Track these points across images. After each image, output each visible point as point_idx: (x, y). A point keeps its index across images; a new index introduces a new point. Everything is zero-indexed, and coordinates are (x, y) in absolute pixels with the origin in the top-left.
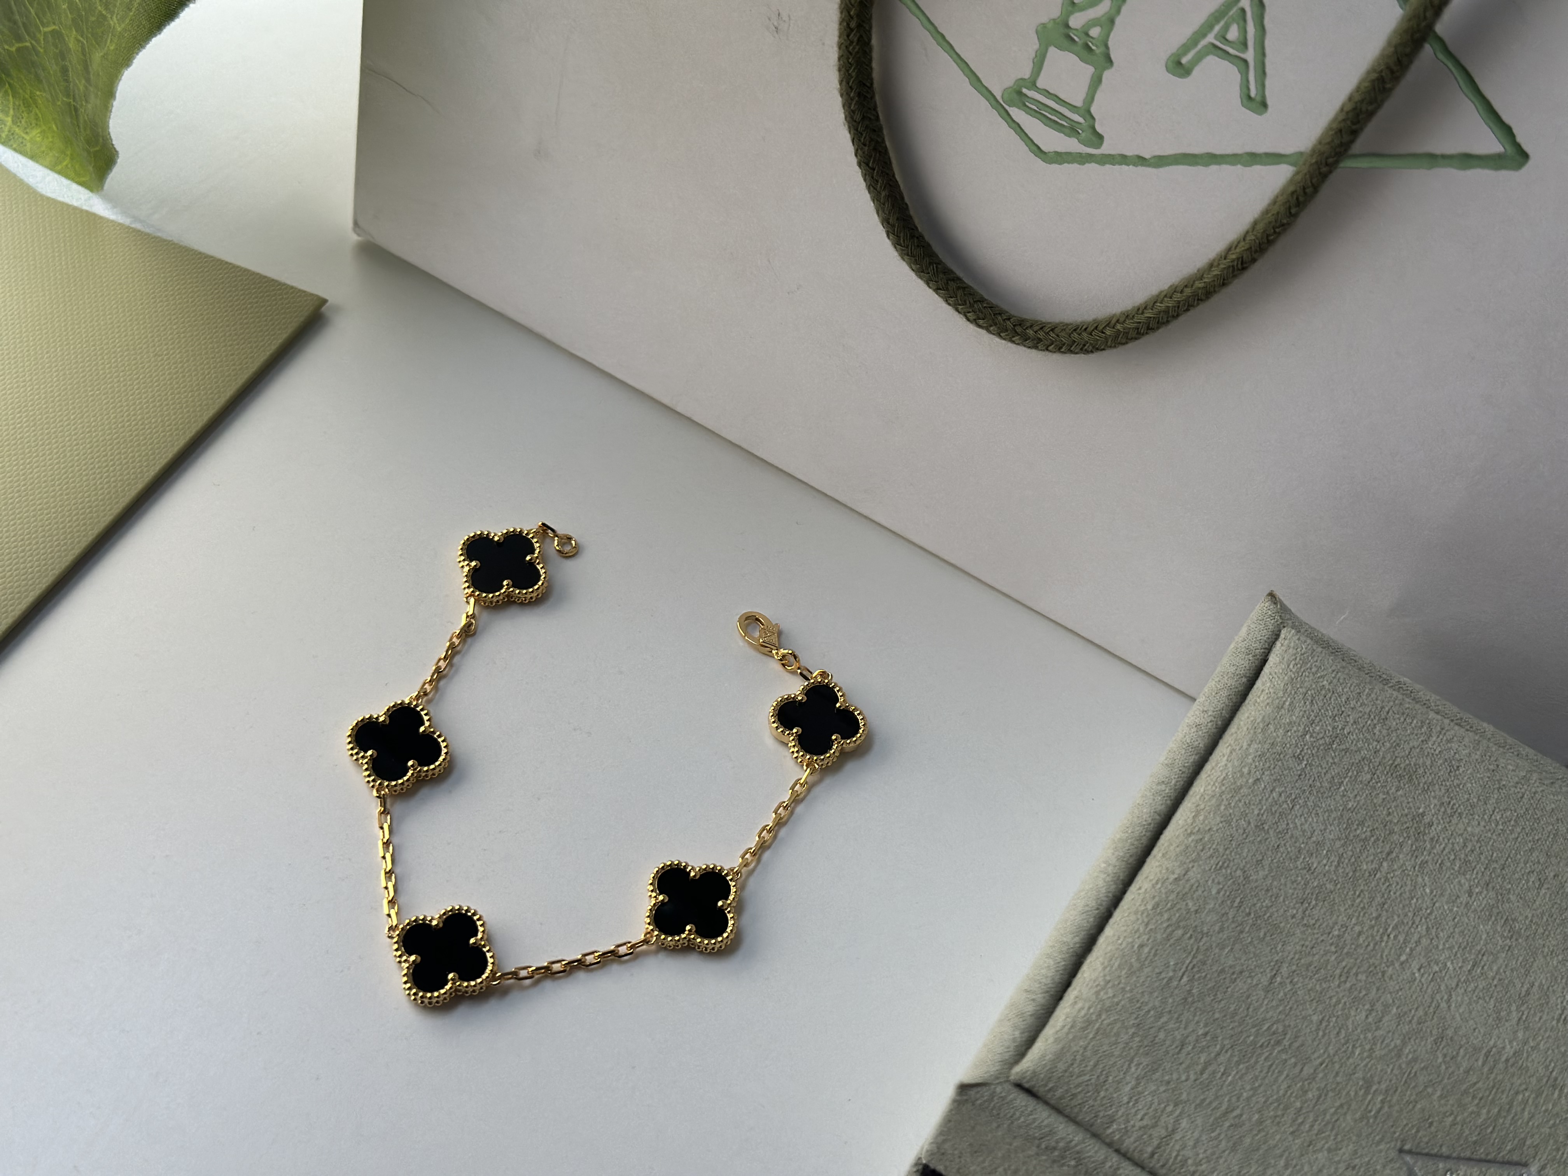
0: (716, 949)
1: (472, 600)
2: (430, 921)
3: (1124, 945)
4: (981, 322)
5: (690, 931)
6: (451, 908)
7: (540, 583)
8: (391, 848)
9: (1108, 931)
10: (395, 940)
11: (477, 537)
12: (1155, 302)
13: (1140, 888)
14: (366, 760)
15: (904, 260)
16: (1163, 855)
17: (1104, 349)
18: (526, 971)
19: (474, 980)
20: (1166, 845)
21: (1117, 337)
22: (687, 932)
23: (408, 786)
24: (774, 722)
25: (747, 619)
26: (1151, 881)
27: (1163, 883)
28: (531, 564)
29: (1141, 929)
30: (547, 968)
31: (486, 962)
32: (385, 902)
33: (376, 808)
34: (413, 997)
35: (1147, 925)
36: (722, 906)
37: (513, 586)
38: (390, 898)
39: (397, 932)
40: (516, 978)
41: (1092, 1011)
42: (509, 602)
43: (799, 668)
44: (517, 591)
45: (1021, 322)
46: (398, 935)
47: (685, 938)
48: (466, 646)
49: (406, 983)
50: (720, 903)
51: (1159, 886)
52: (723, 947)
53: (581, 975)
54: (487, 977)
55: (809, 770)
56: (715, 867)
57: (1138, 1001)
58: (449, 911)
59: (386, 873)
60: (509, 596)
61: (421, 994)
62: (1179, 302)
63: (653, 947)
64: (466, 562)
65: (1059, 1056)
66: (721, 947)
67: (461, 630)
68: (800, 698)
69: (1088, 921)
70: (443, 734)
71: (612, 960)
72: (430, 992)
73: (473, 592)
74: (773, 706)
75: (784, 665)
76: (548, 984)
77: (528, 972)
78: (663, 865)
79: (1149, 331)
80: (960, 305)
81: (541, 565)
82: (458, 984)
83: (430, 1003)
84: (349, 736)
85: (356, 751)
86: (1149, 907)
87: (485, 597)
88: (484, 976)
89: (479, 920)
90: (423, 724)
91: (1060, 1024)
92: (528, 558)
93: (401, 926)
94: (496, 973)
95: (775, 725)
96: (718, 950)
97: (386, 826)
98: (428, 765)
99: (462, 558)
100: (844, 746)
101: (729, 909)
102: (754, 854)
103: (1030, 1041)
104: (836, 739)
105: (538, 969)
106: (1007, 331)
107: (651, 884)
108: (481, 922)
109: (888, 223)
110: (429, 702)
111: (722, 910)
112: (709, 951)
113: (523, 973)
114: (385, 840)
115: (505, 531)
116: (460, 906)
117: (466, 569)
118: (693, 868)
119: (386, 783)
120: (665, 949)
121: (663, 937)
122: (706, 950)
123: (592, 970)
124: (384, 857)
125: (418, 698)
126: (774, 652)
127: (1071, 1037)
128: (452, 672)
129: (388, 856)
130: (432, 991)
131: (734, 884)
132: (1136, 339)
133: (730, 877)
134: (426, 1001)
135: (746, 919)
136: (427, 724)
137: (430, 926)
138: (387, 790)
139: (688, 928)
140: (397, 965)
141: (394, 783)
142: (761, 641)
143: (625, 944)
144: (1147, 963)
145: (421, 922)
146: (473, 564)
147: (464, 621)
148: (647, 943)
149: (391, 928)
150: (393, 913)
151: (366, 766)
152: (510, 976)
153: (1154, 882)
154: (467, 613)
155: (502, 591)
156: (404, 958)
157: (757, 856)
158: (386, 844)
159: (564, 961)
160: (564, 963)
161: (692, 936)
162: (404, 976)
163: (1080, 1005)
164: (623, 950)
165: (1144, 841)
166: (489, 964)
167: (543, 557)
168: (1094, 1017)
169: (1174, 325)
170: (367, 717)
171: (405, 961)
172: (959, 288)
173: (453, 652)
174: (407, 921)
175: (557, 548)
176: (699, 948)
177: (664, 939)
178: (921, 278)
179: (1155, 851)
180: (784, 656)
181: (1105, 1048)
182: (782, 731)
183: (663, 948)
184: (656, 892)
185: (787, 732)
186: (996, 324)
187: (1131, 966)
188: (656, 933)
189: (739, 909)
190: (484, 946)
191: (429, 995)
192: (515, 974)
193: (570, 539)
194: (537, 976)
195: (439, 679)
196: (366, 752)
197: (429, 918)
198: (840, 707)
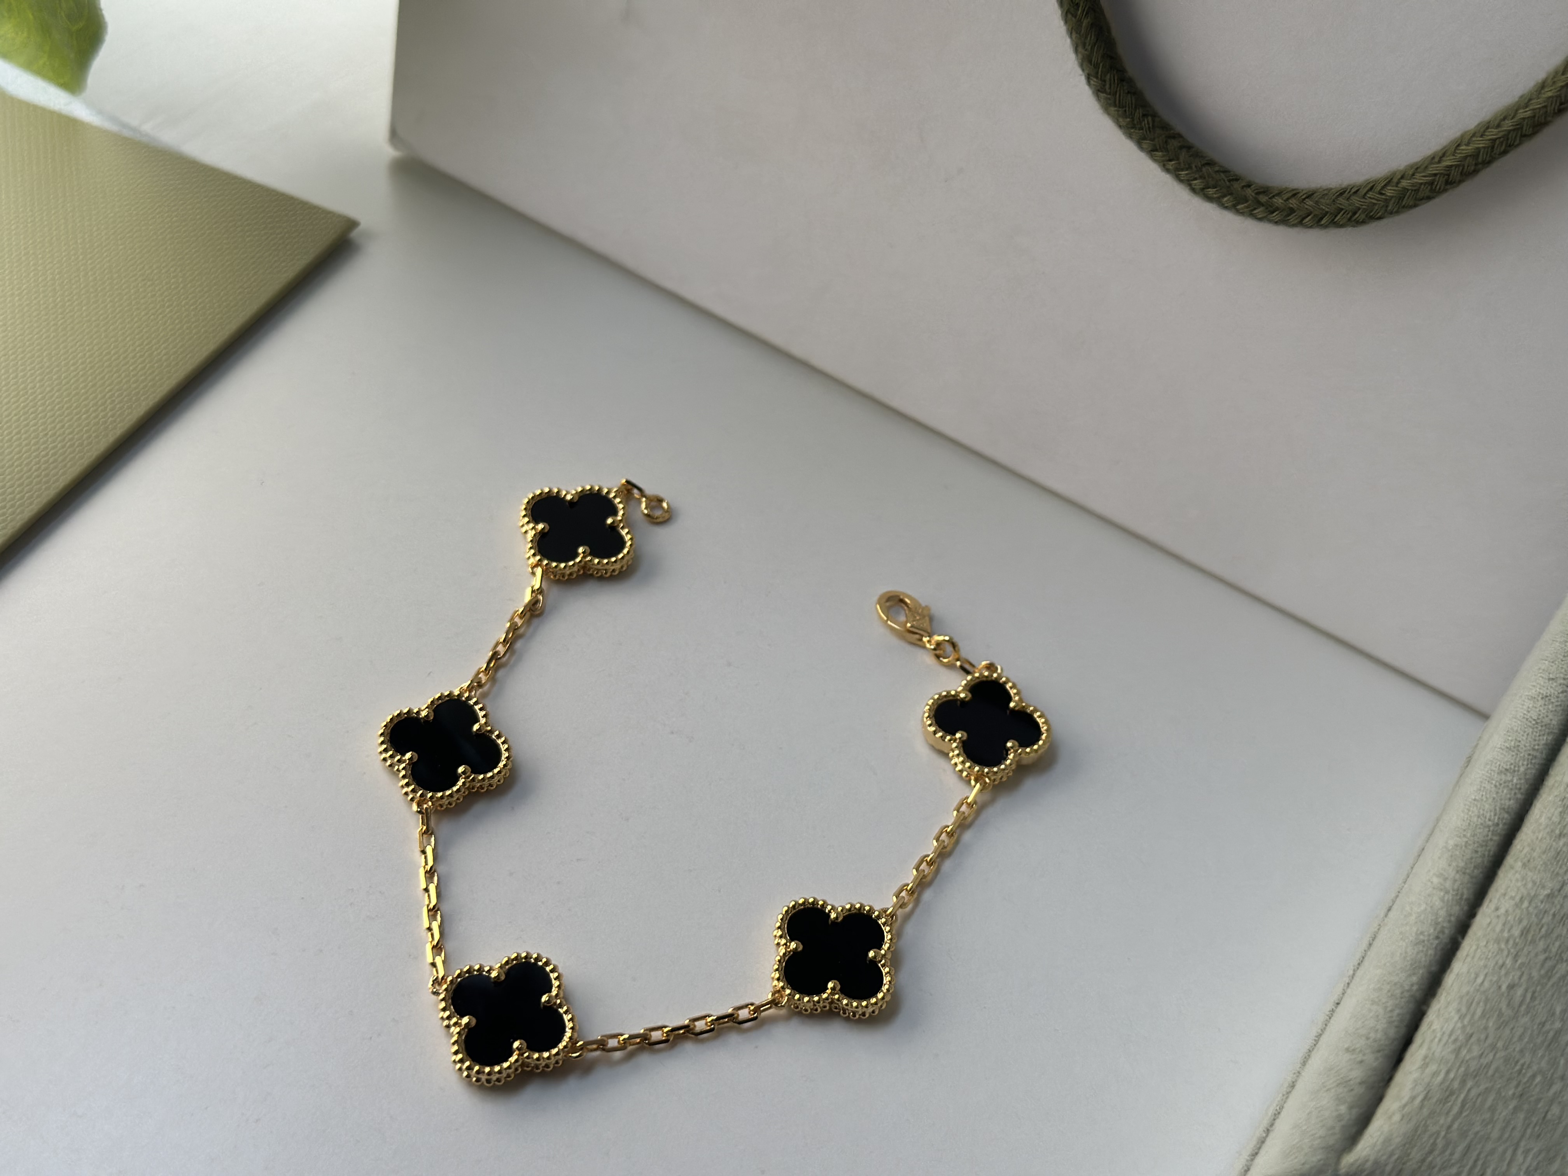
0: (867, 1015)
1: (539, 571)
2: (489, 972)
3: (1486, 984)
4: (1211, 191)
5: (833, 989)
6: (515, 955)
7: (625, 551)
8: (436, 878)
9: (1459, 967)
10: (442, 996)
11: (544, 496)
12: (1459, 145)
13: (1497, 909)
14: (403, 765)
15: (1109, 114)
16: (1524, 865)
17: (1380, 218)
18: (617, 1040)
19: (548, 1050)
20: (1526, 850)
21: (1401, 198)
22: (829, 991)
23: (458, 799)
24: (930, 725)
25: (888, 600)
26: (1512, 898)
27: (1530, 903)
28: (613, 528)
29: (1509, 962)
30: (644, 1037)
31: (564, 1027)
32: (429, 947)
33: (416, 826)
34: (465, 1074)
35: (1516, 957)
36: (875, 957)
37: (590, 554)
38: (435, 943)
39: (445, 986)
40: (603, 1050)
41: (1452, 1075)
42: (585, 575)
43: (958, 660)
44: (596, 561)
45: (1264, 190)
46: (446, 990)
47: (827, 999)
48: (531, 629)
49: (456, 1053)
50: (871, 954)
51: (1526, 904)
52: (877, 1013)
53: (689, 1047)
54: (565, 1047)
55: (978, 785)
56: (862, 906)
57: (1517, 1062)
58: (513, 960)
59: (429, 911)
60: (585, 566)
61: (477, 1068)
62: (1494, 140)
63: (783, 1012)
64: (531, 525)
65: (1411, 1140)
66: (873, 1012)
67: (525, 607)
68: (962, 695)
69: (1427, 956)
70: (503, 733)
71: (730, 1029)
72: (488, 1065)
73: (539, 560)
74: (927, 705)
75: (938, 657)
76: (645, 1059)
77: (619, 1042)
78: (793, 903)
79: (1448, 187)
80: (1182, 170)
81: (626, 530)
82: (526, 1055)
83: (488, 1081)
84: (382, 734)
85: (391, 753)
86: (1516, 932)
87: (556, 567)
88: (561, 1046)
89: (552, 971)
90: (477, 720)
91: (1406, 1095)
92: (609, 521)
93: (450, 978)
94: (578, 1042)
95: (932, 729)
96: (870, 1015)
97: (429, 850)
98: (485, 772)
99: (526, 519)
100: (1023, 755)
101: (883, 961)
102: (911, 892)
103: (1364, 1120)
104: (1012, 747)
105: (632, 1037)
106: (1246, 200)
107: (779, 928)
108: (556, 975)
109: (1090, 62)
110: (484, 695)
111: (874, 963)
112: (857, 1016)
113: (612, 1043)
114: (428, 868)
115: (580, 489)
116: (528, 953)
117: (531, 534)
118: (833, 908)
119: (430, 795)
120: (800, 1014)
121: (797, 996)
122: (854, 1015)
123: (702, 1041)
124: (426, 890)
125: (470, 688)
126: (925, 639)
127: (1425, 1112)
128: (514, 658)
129: (432, 888)
130: (492, 1065)
131: (888, 928)
132: (1429, 198)
133: (883, 920)
134: (484, 1078)
135: (904, 976)
136: (483, 721)
137: (489, 977)
138: (430, 803)
139: (830, 985)
140: (443, 1031)
141: (440, 794)
142: (909, 625)
143: (746, 1006)
144: (1523, 1008)
145: (475, 973)
146: (540, 526)
147: (528, 597)
148: (776, 1005)
149: (436, 981)
150: (439, 960)
151: (403, 772)
152: (595, 1046)
153: (1517, 899)
154: (532, 587)
155: (578, 560)
156: (454, 1020)
157: (915, 895)
158: (430, 874)
159: (665, 1027)
160: (666, 1030)
161: (837, 996)
162: (454, 1044)
163: (1433, 1067)
164: (744, 1014)
165: (1492, 847)
166: (567, 1029)
167: (627, 521)
168: (1456, 1085)
169: (1485, 175)
170: (405, 711)
171: (456, 1024)
172: (1181, 148)
173: (514, 637)
174: (458, 972)
175: (646, 512)
176: (844, 1013)
177: (799, 999)
178: (1130, 136)
179: (1509, 860)
180: (938, 644)
181: (1477, 1128)
182: (942, 737)
183: (797, 1013)
184: (785, 938)
185: (948, 738)
186: (1231, 194)
187: (1500, 1015)
188: (788, 991)
189: (896, 961)
190: (561, 1006)
191: (487, 1069)
192: (601, 1044)
193: (660, 501)
194: (630, 1048)
195: (497, 668)
196: (403, 754)
197: (487, 969)
198: (1015, 707)
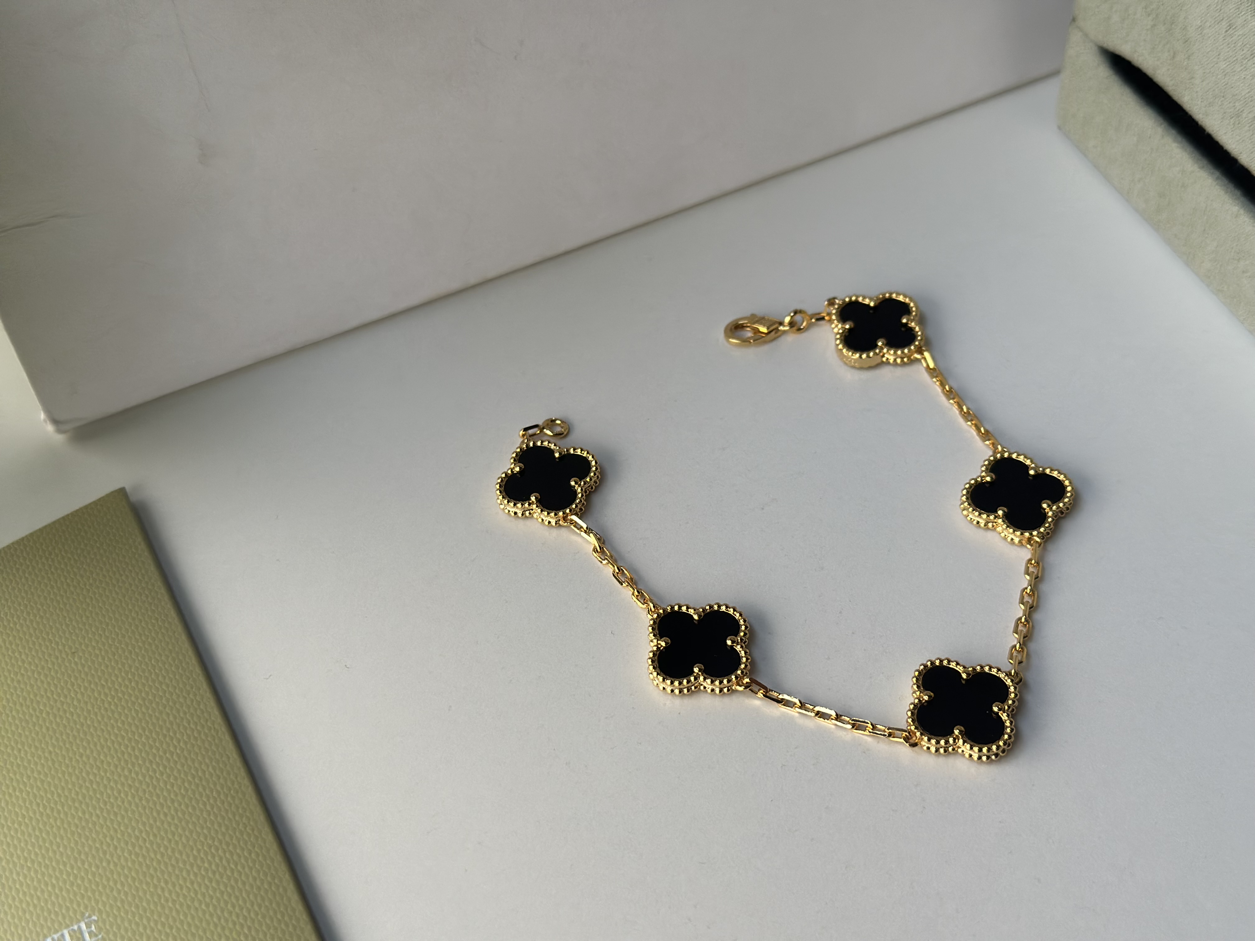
1: (573, 518)
2: (920, 701)
5: (1048, 507)
6: (914, 679)
10: (924, 740)
11: (503, 485)
14: (702, 678)
18: (1017, 653)
24: (860, 356)
25: (730, 332)
30: (1021, 637)
36: (1035, 472)
37: (581, 480)
39: (918, 734)
40: (1018, 665)
43: (810, 318)
44: (587, 481)
46: (921, 736)
47: (1052, 514)
49: (980, 751)
50: (1032, 472)
53: (1037, 616)
54: (1011, 682)
55: (925, 354)
56: (988, 460)
60: (584, 491)
61: (1001, 743)
64: (527, 504)
68: (848, 327)
70: (712, 604)
71: (1038, 585)
73: (564, 513)
74: (842, 349)
77: (1019, 652)
78: (964, 497)
81: (571, 451)
82: (1006, 708)
84: (663, 679)
88: (1009, 684)
89: (941, 662)
92: (557, 455)
93: (912, 729)
94: (1012, 672)
95: (864, 356)
98: (740, 630)
100: (916, 319)
101: (1040, 470)
104: (908, 321)
105: (1020, 643)
111: (1040, 474)
113: (1017, 657)
115: (512, 461)
116: (916, 670)
117: (534, 507)
118: (981, 477)
119: (740, 673)
121: (1041, 530)
125: (654, 607)
126: (781, 328)
130: (1003, 732)
133: (1006, 455)
136: (691, 611)
137: (925, 703)
138: (746, 676)
139: (1044, 506)
141: (742, 667)
145: (916, 709)
146: (532, 499)
149: (907, 740)
151: (708, 681)
155: (579, 490)
156: (951, 740)
160: (1023, 621)
161: (1055, 507)
167: (562, 446)
171: (955, 741)
174: (909, 718)
176: (1067, 509)
177: (1044, 530)
180: (791, 323)
182: (873, 355)
184: (991, 514)
185: (878, 350)
188: (1035, 533)
190: (975, 670)
191: (1006, 737)
193: (552, 420)
196: (693, 673)
197: (917, 701)
198: (874, 305)
